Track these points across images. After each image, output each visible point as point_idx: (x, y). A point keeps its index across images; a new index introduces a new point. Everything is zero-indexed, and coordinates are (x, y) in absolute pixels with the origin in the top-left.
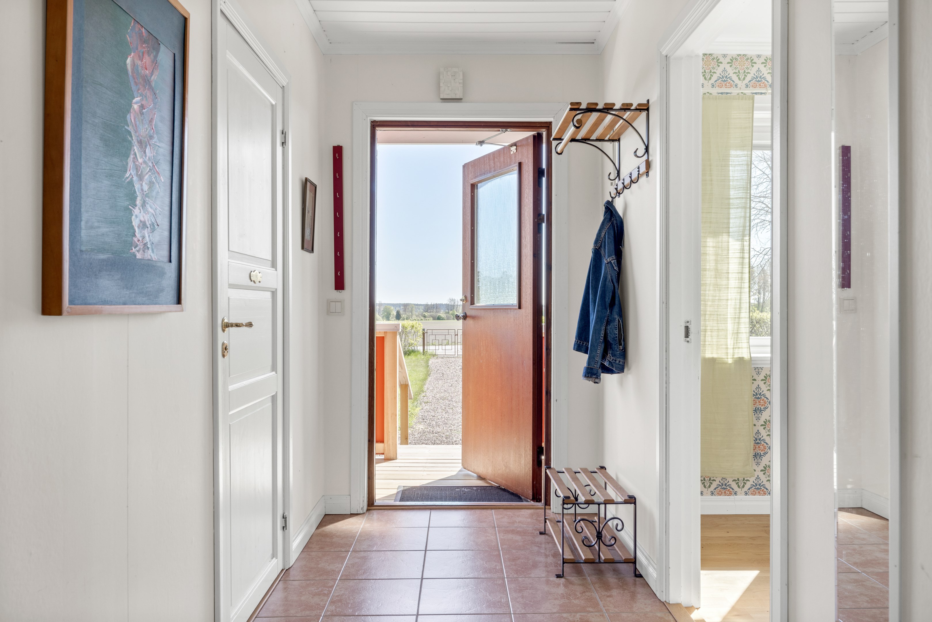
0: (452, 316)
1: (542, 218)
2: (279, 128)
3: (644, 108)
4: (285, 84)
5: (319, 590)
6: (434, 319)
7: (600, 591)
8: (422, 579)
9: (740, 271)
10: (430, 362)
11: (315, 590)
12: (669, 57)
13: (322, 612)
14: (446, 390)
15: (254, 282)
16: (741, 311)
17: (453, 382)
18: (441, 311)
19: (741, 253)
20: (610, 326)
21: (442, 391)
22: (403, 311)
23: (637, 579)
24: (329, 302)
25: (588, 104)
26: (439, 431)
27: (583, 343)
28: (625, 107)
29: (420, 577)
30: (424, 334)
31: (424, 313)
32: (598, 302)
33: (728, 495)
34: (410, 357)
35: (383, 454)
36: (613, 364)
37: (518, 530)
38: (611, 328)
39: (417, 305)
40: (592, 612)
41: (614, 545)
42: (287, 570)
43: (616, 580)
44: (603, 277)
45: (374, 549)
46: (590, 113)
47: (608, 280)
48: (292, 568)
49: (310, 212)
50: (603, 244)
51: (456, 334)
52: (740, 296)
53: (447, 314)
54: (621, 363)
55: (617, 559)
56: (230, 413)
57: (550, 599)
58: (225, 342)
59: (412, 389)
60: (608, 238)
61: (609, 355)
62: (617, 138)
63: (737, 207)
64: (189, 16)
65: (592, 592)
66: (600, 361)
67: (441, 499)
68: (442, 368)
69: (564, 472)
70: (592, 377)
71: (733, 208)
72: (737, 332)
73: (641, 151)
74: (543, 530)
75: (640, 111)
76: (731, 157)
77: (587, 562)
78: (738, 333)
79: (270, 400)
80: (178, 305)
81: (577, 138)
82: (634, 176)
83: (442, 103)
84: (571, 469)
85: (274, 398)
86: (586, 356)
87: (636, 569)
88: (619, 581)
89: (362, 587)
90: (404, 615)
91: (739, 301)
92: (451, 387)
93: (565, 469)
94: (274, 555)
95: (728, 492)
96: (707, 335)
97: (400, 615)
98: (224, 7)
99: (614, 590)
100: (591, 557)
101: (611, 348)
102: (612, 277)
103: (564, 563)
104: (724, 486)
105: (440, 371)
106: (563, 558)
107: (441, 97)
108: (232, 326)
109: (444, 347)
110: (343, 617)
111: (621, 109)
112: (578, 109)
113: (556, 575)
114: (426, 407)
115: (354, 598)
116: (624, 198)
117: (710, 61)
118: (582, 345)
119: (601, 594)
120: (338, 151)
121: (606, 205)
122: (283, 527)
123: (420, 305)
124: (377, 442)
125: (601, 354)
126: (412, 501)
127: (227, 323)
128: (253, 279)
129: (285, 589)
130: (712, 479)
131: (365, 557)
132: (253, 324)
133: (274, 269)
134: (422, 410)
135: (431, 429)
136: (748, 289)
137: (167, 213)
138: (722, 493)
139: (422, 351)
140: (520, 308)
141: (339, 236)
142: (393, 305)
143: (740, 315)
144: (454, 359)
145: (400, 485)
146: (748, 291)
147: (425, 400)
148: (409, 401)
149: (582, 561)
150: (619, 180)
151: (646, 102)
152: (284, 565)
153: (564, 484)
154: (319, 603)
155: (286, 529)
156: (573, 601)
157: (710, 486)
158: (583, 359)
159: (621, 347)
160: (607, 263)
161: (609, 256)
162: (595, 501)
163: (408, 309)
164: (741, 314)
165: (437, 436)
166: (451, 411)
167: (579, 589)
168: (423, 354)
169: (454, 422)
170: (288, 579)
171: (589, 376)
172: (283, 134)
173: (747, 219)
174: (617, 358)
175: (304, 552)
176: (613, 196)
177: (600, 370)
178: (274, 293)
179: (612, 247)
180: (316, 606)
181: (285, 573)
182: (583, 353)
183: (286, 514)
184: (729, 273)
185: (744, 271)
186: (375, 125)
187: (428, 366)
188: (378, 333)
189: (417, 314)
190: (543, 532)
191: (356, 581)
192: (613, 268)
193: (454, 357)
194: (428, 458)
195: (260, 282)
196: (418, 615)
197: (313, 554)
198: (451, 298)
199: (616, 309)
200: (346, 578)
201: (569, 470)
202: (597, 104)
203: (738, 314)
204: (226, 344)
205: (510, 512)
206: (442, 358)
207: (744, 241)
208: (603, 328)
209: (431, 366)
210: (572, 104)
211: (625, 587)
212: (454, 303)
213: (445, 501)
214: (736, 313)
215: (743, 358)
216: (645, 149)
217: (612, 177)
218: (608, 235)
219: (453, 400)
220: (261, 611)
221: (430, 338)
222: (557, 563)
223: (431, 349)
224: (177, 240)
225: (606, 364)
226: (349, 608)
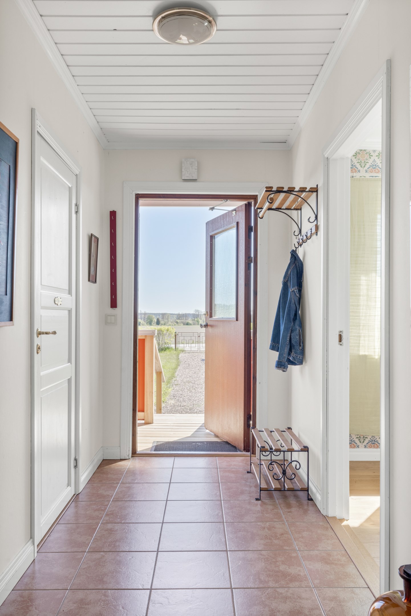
0: (196, 322)
1: (251, 260)
2: (74, 202)
3: (315, 190)
4: (78, 173)
5: (98, 507)
6: (184, 324)
7: (284, 509)
8: (167, 501)
10: (180, 356)
11: (95, 507)
12: (329, 159)
13: (100, 521)
14: (191, 376)
15: (57, 304)
17: (196, 370)
18: (189, 319)
20: (293, 334)
21: (188, 377)
22: (162, 319)
23: (309, 501)
24: (107, 316)
25: (277, 188)
26: (185, 405)
27: (276, 345)
28: (302, 190)
29: (166, 500)
30: (175, 336)
31: (177, 320)
32: (285, 317)
33: (376, 448)
34: (165, 352)
35: (144, 420)
36: (295, 359)
37: (233, 470)
38: (294, 335)
39: (172, 314)
40: (277, 522)
41: (295, 479)
42: (77, 495)
43: (295, 502)
44: (289, 300)
45: (136, 482)
46: (279, 194)
47: (292, 303)
48: (81, 494)
49: (94, 256)
50: (289, 279)
51: (199, 336)
53: (194, 321)
54: (300, 358)
55: (296, 488)
56: (41, 390)
57: (250, 514)
58: (39, 344)
59: (165, 376)
60: (293, 275)
61: (293, 353)
62: (299, 208)
64: (19, 141)
65: (278, 509)
66: (286, 357)
67: (182, 450)
68: (189, 360)
69: (263, 431)
70: (281, 367)
73: (313, 219)
74: (249, 470)
75: (312, 192)
76: (378, 220)
77: (276, 490)
79: (67, 382)
80: (11, 322)
81: (273, 208)
82: (309, 235)
83: (184, 183)
84: (268, 429)
85: (69, 381)
86: (278, 353)
87: (308, 494)
88: (297, 503)
89: (127, 506)
90: (154, 523)
92: (195, 374)
93: (264, 429)
94: (69, 484)
95: (376, 446)
96: (361, 340)
97: (151, 523)
98: (39, 129)
99: (293, 508)
100: (279, 486)
101: (294, 348)
102: (295, 301)
103: (260, 491)
104: (373, 442)
105: (187, 362)
106: (260, 488)
107: (183, 178)
108: (43, 333)
109: (190, 345)
110: (114, 524)
111: (299, 191)
112: (271, 191)
113: (256, 499)
114: (176, 388)
115: (122, 512)
116: (304, 248)
117: (364, 154)
118: (276, 346)
119: (284, 511)
120: (113, 214)
121: (292, 252)
122: (75, 466)
123: (174, 314)
124: (139, 411)
125: (287, 352)
126: (162, 451)
127: (40, 331)
128: (56, 303)
129: (76, 507)
130: (365, 437)
131: (130, 487)
132: (57, 332)
133: (70, 295)
134: (173, 390)
135: (179, 403)
137: (5, 265)
138: (372, 446)
139: (174, 348)
140: (237, 320)
141: (113, 271)
142: (154, 314)
144: (197, 354)
145: (155, 441)
147: (176, 383)
148: (162, 383)
149: (273, 490)
150: (301, 235)
151: (316, 187)
152: (75, 491)
153: (262, 439)
154: (98, 515)
155: (77, 468)
156: (266, 515)
157: (363, 442)
158: (275, 355)
159: (301, 348)
160: (292, 292)
161: (293, 287)
162: (281, 450)
163: (165, 317)
165: (183, 409)
166: (194, 391)
167: (270, 507)
168: (175, 350)
169: (196, 399)
170: (77, 500)
171: (279, 367)
172: (76, 206)
174: (298, 355)
175: (89, 483)
176: (297, 246)
177: (287, 363)
178: (70, 311)
179: (295, 281)
180: (97, 517)
181: (76, 497)
182: (276, 351)
183: (77, 457)
184: (376, 298)
186: (138, 197)
187: (179, 359)
188: (140, 336)
189: (172, 321)
190: (249, 471)
191: (123, 502)
192: (295, 295)
193: (197, 352)
194: (175, 423)
195: (61, 304)
196: (163, 523)
197: (95, 485)
198: (196, 310)
199: (297, 322)
200: (116, 500)
201: (266, 430)
202: (283, 188)
204: (39, 345)
205: (228, 459)
206: (189, 353)
208: (289, 335)
209: (181, 359)
210: (266, 188)
211: (300, 507)
212: (199, 313)
213: (185, 451)
216: (315, 217)
217: (296, 234)
218: (293, 273)
219: (196, 383)
220: (60, 520)
221: (180, 339)
222: (257, 491)
223: (180, 346)
224: (10, 281)
225: (291, 359)
226: (118, 518)
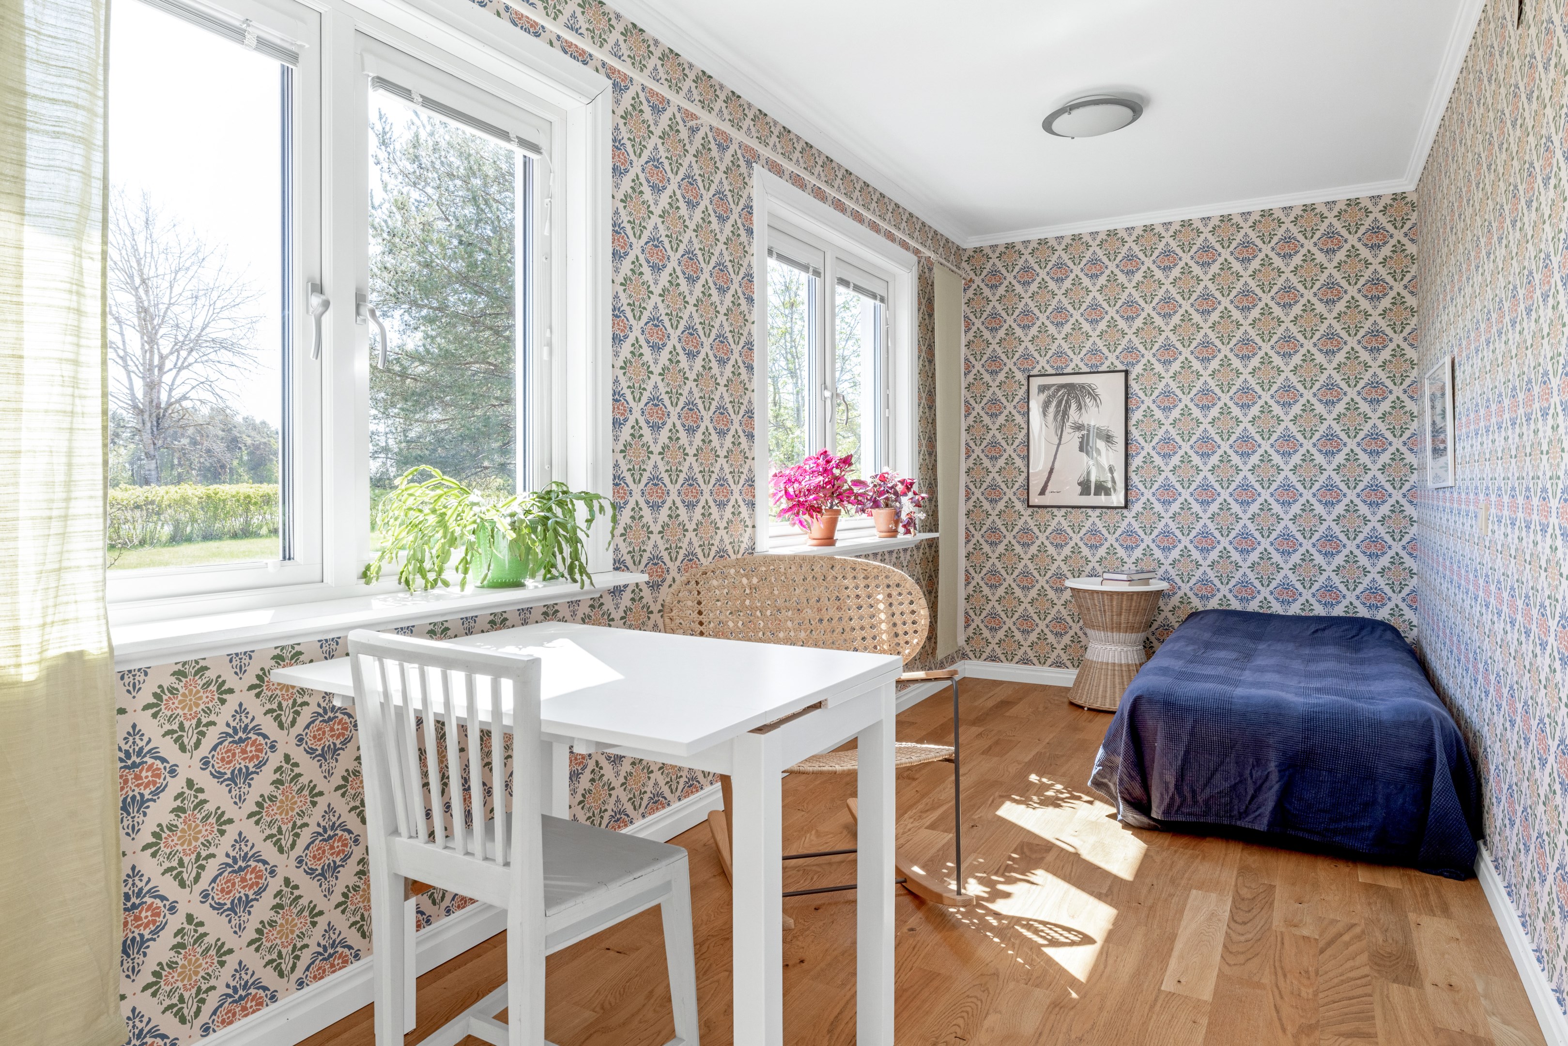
9: (71, 356)
16: (73, 495)
19: (71, 292)
52: (70, 440)
63: (54, 132)
71: (37, 131)
72: (57, 566)
78: (60, 569)
91: (64, 460)
136: (100, 419)
143: (67, 508)
146: (100, 426)
164: (73, 503)
173: (94, 184)
184: (22, 357)
185: (82, 359)
203: (64, 505)
207: (83, 255)
214: (52, 501)
215: (81, 653)
